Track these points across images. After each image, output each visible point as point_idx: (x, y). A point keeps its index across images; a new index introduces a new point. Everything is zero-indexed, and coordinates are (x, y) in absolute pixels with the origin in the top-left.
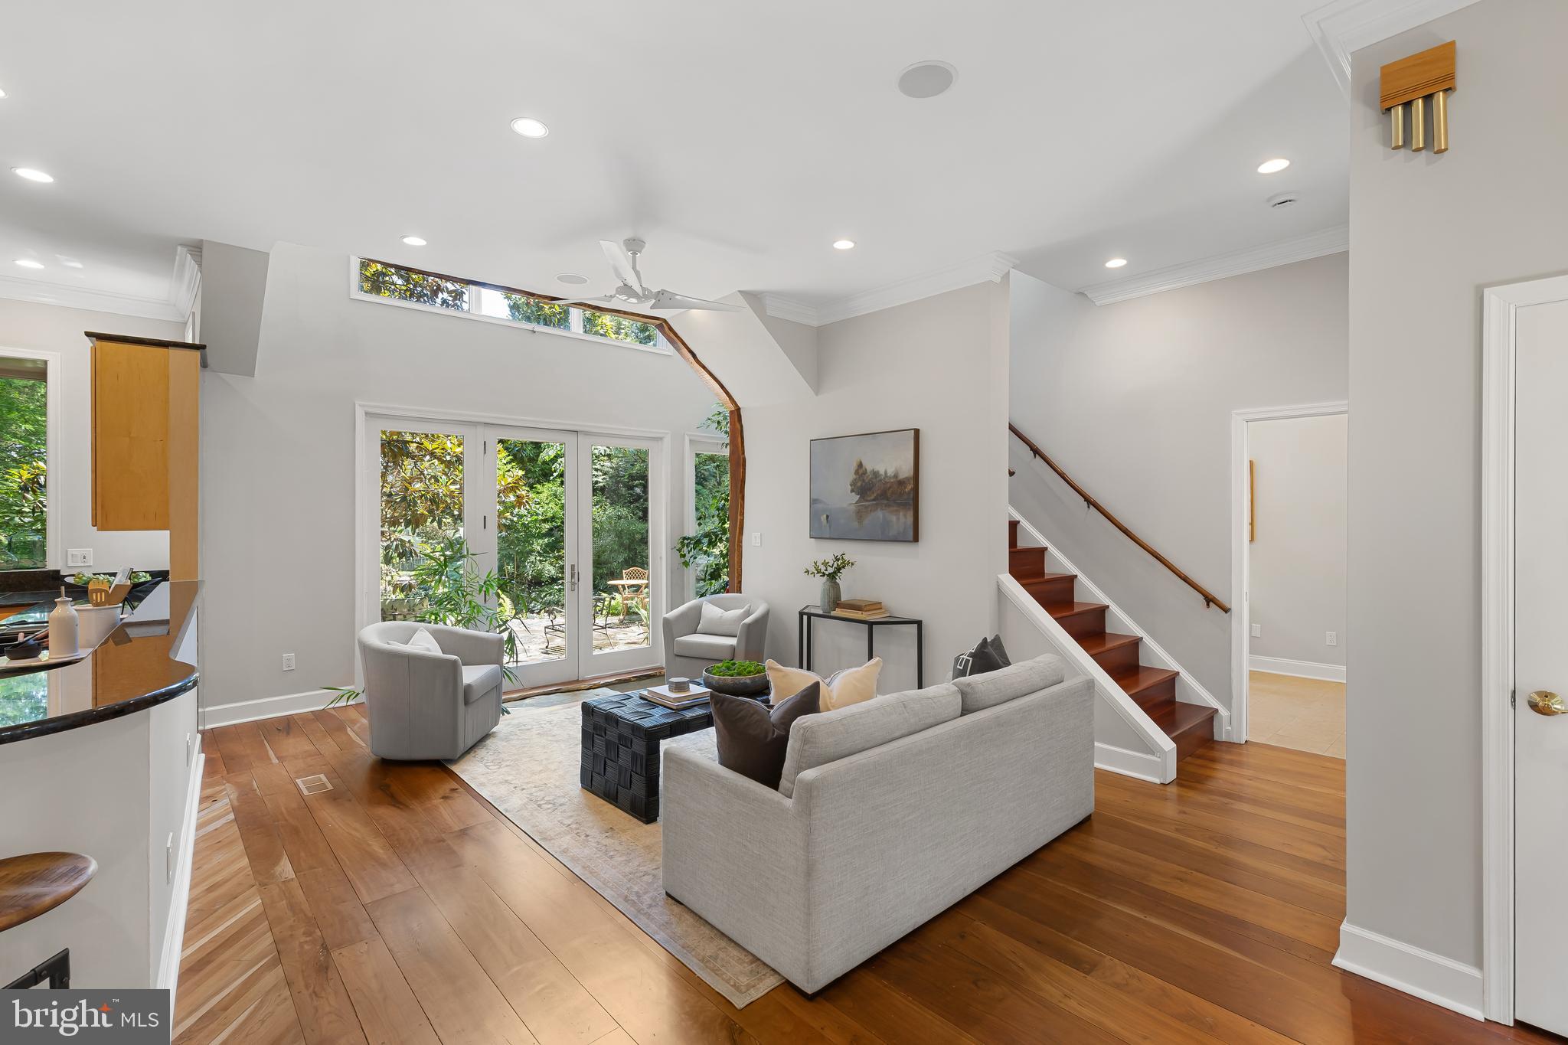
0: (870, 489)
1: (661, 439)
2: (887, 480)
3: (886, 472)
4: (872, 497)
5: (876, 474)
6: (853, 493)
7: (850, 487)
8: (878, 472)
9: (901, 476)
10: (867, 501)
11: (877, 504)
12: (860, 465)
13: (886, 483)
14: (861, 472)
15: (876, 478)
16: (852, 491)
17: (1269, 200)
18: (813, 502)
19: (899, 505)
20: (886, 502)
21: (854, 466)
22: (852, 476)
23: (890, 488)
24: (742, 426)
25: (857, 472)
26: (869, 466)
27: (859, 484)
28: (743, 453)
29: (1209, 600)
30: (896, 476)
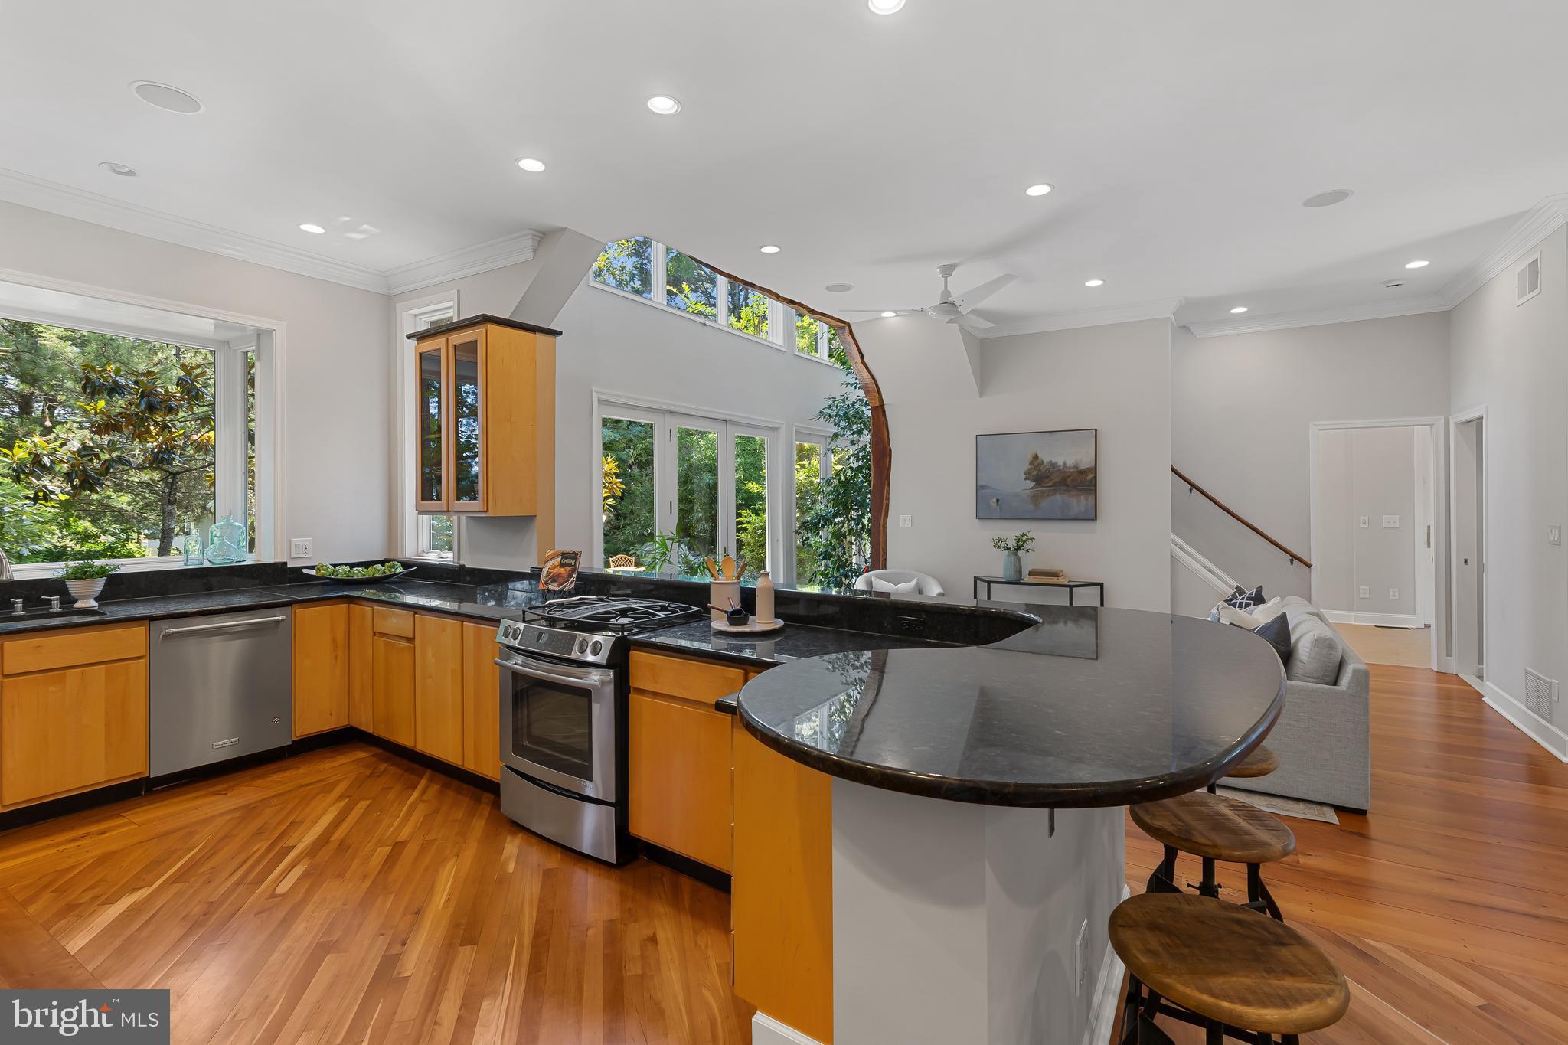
0: (1048, 477)
1: (776, 429)
2: (1065, 469)
3: (1065, 464)
4: (1050, 484)
5: (1053, 465)
6: (1028, 481)
7: (1024, 476)
8: (1056, 463)
9: (1082, 467)
10: (1043, 487)
11: (1055, 490)
12: (1036, 457)
13: (1065, 472)
14: (1036, 463)
15: (1054, 467)
16: (1026, 479)
17: (1387, 282)
18: (979, 488)
19: (1080, 490)
20: (1064, 488)
21: (1030, 458)
22: (1026, 466)
23: (1070, 476)
24: (887, 421)
25: (1031, 463)
26: (1045, 458)
27: (1035, 473)
28: (889, 445)
29: (1294, 558)
30: (1076, 467)
